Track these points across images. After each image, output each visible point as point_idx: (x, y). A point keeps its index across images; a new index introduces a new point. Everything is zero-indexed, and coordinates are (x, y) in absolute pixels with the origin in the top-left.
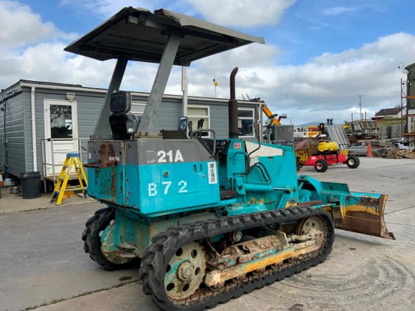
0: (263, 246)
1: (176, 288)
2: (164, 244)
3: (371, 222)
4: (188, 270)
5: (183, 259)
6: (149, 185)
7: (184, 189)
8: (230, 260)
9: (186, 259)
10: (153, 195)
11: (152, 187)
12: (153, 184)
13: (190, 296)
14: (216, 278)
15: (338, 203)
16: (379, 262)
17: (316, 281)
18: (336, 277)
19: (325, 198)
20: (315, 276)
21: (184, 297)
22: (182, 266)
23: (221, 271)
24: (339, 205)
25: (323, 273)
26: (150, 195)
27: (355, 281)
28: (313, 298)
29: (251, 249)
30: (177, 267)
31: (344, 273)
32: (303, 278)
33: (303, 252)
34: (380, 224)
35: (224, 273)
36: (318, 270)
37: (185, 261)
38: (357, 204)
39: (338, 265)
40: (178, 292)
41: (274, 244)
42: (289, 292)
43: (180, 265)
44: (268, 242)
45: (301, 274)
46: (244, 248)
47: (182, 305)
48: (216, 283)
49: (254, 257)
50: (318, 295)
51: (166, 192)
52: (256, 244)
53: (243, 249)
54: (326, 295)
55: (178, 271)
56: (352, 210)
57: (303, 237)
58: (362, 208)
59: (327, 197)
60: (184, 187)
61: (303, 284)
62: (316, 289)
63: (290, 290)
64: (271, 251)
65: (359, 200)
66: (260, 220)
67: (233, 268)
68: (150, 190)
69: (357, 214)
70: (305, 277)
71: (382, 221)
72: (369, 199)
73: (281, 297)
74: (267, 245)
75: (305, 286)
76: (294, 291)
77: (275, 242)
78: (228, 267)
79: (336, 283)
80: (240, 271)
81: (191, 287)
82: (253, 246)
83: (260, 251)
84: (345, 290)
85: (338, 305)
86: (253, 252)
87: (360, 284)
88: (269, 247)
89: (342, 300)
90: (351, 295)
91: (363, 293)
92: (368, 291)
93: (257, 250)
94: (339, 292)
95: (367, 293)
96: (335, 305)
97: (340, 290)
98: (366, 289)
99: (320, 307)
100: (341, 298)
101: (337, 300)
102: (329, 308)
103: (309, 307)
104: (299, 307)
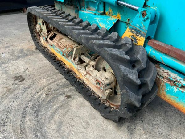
23: (43, 40)
29: (54, 40)
35: (44, 42)
50: (29, 92)
62: (38, 94)
64: (60, 51)
73: (39, 75)
77: (67, 49)
80: (50, 48)
82: (58, 39)
84: (24, 112)
85: (5, 98)
86: (53, 42)
87: (27, 130)
88: (61, 47)
89: (10, 103)
90: (12, 113)
91: (9, 124)
92: (8, 130)
93: (55, 43)
94: (24, 106)
95: (6, 128)
96: (7, 96)
97: (26, 108)
98: (15, 131)
99: (11, 89)
100: (13, 104)
101: (13, 100)
102: (6, 92)
103: (16, 84)
104: (20, 80)
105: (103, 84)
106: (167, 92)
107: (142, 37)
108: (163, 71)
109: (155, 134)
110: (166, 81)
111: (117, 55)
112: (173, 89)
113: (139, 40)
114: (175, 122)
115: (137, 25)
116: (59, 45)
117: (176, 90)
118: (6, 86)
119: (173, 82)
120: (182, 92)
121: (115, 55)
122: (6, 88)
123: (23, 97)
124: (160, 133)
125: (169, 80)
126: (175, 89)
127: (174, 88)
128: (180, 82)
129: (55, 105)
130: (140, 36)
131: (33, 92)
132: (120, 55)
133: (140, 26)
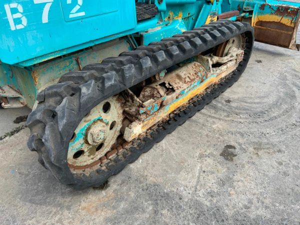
0: (187, 79)
1: (87, 154)
2: (58, 109)
3: (282, 33)
4: (101, 133)
5: (92, 120)
6: (7, 7)
7: (78, 11)
8: (153, 107)
9: (97, 118)
10: (19, 27)
11: (14, 11)
12: (13, 5)
13: (106, 155)
14: (137, 130)
15: (251, 12)
16: (289, 77)
17: (236, 108)
18: (257, 101)
19: (236, 7)
20: (234, 101)
21: (99, 157)
22: (91, 130)
23: (143, 121)
24: (252, 14)
25: (240, 96)
26: (13, 28)
27: (276, 105)
28: (242, 135)
29: (175, 86)
30: (84, 132)
31: (262, 95)
32: (222, 104)
33: (223, 75)
34: (291, 36)
35: (145, 122)
36: (235, 93)
37: (95, 122)
38: (272, 14)
39: (252, 84)
40: (89, 156)
41: (199, 74)
42: (214, 126)
43: (89, 129)
44: (192, 72)
45: (219, 98)
46: (167, 85)
47: (98, 171)
48: (137, 135)
49: (179, 95)
50: (245, 129)
51: (45, 19)
52: (179, 77)
53: (166, 87)
54: (255, 128)
55: (86, 136)
56: (264, 20)
57: (225, 59)
58: (276, 18)
59: (239, 6)
60: (78, 7)
61: (225, 114)
62: (242, 121)
63: (214, 123)
64: (196, 84)
65: (275, 9)
66: (190, 50)
67: (156, 113)
68: (10, 17)
69: (268, 25)
70: (225, 103)
71: (294, 33)
72: (287, 9)
73: (207, 135)
74: (192, 77)
75: (228, 116)
76: (218, 125)
77: (200, 71)
78: (151, 115)
79: (259, 110)
80: (163, 114)
81: (105, 144)
82: (177, 81)
83: (185, 86)
84: (271, 119)
85: (272, 144)
86: (178, 89)
87: (282, 110)
88: (194, 79)
89: (273, 135)
90: (280, 127)
91: (290, 123)
92: (294, 120)
93: (182, 87)
94: (266, 123)
95: (294, 122)
96: (268, 144)
97: (266, 121)
98: (291, 116)
99: (255, 149)
100: (271, 132)
101: (267, 135)
102: (264, 149)
103: (242, 149)
104: (231, 150)
116: (189, 80)
118: (255, 157)
122: (257, 154)
123: (256, 130)
129: (245, 105)
131: (243, 126)
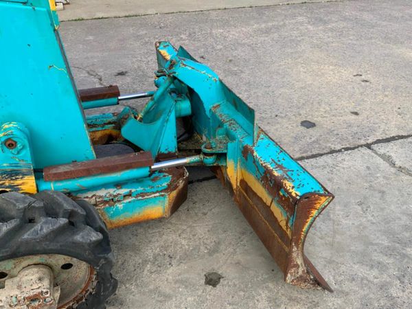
38: (258, 178)
56: (249, 184)
58: (263, 194)
65: (262, 172)
69: (256, 200)
105: (47, 292)
106: (112, 216)
107: (26, 178)
108: (87, 197)
109: (135, 272)
110: (101, 207)
111: (53, 231)
112: (117, 209)
113: (23, 184)
114: (130, 239)
115: (5, 165)
117: (122, 205)
119: (112, 201)
120: (130, 202)
121: (49, 234)
124: (137, 265)
125: (105, 202)
126: (120, 206)
127: (118, 205)
128: (119, 194)
130: (22, 178)
132: (55, 227)
133: (10, 164)
